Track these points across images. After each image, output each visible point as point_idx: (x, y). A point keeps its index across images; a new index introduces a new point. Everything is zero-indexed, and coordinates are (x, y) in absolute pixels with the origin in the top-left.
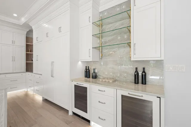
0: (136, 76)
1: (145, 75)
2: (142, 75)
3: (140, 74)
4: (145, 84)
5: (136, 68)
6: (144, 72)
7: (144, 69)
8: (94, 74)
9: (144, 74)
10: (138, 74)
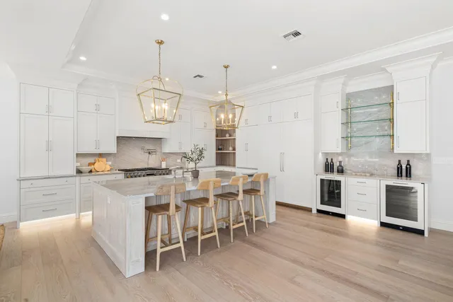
0: (399, 169)
1: (410, 167)
2: (407, 168)
3: (404, 167)
4: (410, 177)
5: (400, 161)
6: (408, 164)
7: (408, 161)
8: (340, 168)
9: (408, 166)
10: (401, 166)
